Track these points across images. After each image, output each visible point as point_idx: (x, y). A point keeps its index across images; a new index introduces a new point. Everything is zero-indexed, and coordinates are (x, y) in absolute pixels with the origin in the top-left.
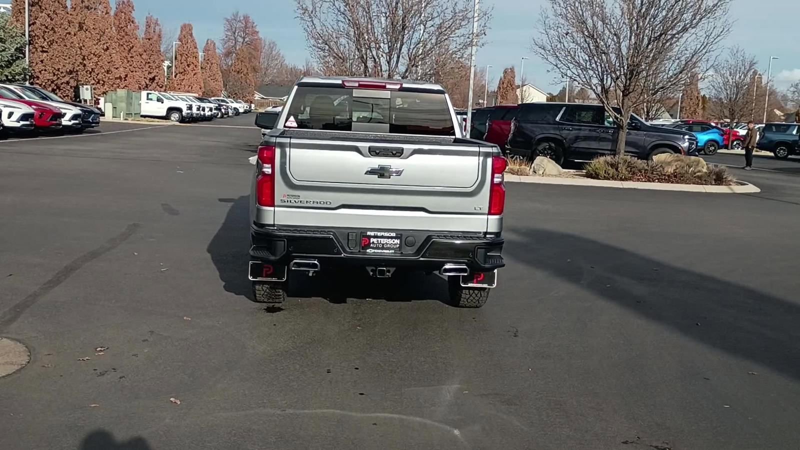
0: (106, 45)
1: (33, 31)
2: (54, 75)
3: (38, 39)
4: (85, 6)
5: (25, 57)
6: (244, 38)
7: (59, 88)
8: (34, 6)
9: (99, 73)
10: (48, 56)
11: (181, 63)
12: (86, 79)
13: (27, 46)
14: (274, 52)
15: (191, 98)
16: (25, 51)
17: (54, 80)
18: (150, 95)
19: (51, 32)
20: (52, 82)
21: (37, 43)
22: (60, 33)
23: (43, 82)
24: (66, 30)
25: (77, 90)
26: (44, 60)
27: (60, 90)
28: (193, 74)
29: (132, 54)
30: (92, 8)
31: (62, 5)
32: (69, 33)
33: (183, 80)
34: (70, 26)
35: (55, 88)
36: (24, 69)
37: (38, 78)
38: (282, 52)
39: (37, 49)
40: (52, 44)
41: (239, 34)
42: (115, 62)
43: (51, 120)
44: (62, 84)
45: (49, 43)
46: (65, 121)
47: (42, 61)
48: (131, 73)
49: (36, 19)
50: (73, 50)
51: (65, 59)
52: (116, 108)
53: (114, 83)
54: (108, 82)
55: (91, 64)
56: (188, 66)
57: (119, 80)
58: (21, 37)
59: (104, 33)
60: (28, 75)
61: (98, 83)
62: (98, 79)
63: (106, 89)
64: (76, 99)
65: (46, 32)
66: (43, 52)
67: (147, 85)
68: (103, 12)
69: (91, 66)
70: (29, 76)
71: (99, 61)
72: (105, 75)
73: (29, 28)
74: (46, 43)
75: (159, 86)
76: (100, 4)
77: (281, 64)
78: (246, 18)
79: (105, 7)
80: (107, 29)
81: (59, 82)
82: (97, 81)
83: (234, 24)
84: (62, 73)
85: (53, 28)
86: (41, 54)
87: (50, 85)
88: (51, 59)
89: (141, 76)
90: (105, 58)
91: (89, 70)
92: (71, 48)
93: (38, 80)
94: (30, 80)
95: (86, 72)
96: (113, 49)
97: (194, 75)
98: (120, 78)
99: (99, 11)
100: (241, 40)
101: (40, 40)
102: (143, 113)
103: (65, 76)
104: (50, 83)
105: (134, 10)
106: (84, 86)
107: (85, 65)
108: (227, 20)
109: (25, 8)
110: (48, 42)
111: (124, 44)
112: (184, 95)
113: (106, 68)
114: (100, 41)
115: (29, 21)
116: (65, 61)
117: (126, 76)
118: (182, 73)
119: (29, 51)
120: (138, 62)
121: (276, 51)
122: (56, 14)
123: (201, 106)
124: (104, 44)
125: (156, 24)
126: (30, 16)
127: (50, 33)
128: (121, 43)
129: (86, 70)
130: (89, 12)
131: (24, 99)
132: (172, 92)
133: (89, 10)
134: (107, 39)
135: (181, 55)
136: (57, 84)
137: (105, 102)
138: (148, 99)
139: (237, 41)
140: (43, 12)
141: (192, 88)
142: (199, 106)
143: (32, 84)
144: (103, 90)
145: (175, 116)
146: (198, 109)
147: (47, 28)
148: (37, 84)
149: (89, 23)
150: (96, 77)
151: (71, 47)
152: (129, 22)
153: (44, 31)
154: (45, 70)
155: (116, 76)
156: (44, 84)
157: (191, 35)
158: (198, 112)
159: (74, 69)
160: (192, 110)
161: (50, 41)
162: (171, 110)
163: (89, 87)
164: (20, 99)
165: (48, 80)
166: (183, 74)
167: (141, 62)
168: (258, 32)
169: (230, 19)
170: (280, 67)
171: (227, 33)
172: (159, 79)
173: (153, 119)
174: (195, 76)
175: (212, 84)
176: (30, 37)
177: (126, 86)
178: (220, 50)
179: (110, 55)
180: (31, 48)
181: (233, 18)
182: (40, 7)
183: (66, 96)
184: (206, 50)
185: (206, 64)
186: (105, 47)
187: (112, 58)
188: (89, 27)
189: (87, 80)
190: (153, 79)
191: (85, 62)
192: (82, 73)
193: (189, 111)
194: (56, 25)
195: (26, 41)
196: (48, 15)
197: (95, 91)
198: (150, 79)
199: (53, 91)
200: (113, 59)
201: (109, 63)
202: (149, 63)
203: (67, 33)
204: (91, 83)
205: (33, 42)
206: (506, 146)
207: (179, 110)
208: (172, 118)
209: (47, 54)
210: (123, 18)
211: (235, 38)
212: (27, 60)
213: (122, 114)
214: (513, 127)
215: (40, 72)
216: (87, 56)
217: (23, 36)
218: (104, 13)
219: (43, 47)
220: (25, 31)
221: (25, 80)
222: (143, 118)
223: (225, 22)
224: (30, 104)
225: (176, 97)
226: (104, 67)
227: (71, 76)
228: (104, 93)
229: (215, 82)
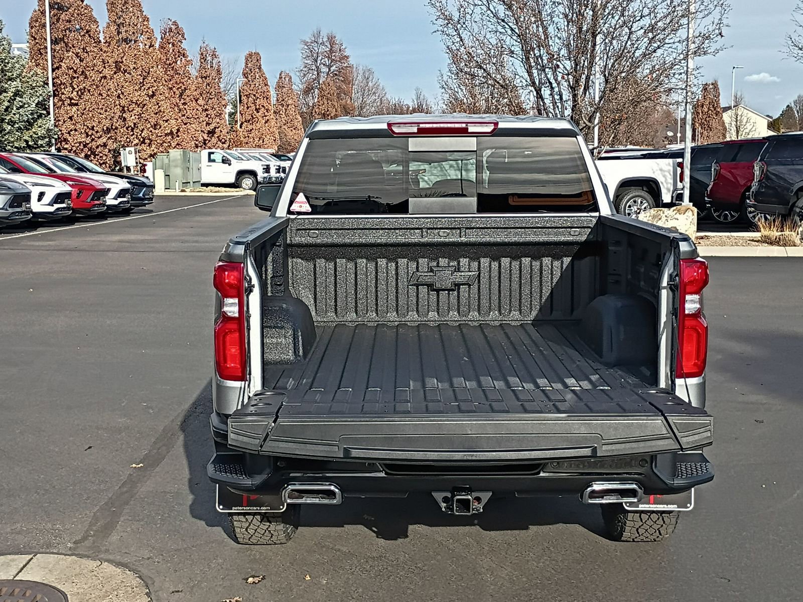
0: (151, 89)
1: (58, 78)
2: (87, 135)
3: (64, 88)
4: (122, 38)
5: (49, 113)
6: (329, 67)
7: (94, 153)
8: (58, 44)
9: (144, 129)
10: (78, 110)
11: (248, 108)
12: (127, 138)
13: (51, 99)
14: (370, 83)
15: (265, 155)
16: (49, 106)
17: (88, 142)
18: (212, 155)
19: (81, 78)
20: (85, 146)
21: (63, 94)
22: (93, 78)
23: (73, 146)
24: (100, 73)
25: (116, 153)
26: (73, 116)
27: (95, 155)
28: (264, 121)
29: (184, 99)
30: (131, 41)
31: (94, 40)
32: (105, 77)
33: (251, 130)
34: (105, 67)
35: (89, 153)
36: (49, 130)
37: (66, 140)
38: (382, 83)
39: (63, 101)
40: (82, 94)
41: (322, 61)
42: (164, 112)
43: (92, 199)
44: (97, 147)
45: (79, 92)
46: (110, 200)
47: (71, 118)
48: (184, 126)
49: (62, 61)
50: (111, 100)
51: (101, 114)
52: (169, 175)
53: (164, 142)
54: (156, 141)
55: (133, 117)
56: (257, 110)
57: (170, 137)
58: (43, 87)
59: (149, 73)
60: (53, 138)
61: (143, 142)
62: (143, 138)
63: (153, 150)
64: (116, 169)
65: (75, 78)
66: (71, 105)
67: (205, 140)
68: (146, 45)
69: (133, 119)
70: (56, 139)
71: (143, 113)
72: (151, 131)
73: (52, 74)
74: (75, 93)
75: (221, 141)
76: (142, 34)
77: (381, 100)
78: (331, 39)
79: (148, 38)
80: (152, 67)
81: (94, 144)
82: (142, 140)
83: (316, 49)
84: (97, 132)
85: (83, 72)
86: (68, 108)
87: (82, 150)
88: (83, 114)
89: (197, 129)
90: (151, 106)
91: (130, 126)
92: (108, 98)
93: (67, 144)
94: (56, 144)
95: (127, 128)
96: (161, 94)
97: (266, 122)
98: (171, 133)
99: (140, 44)
100: (324, 69)
101: (67, 89)
102: (204, 181)
103: (101, 136)
104: (82, 147)
105: (185, 39)
106: (126, 148)
107: (125, 119)
108: (306, 43)
109: (46, 48)
110: (77, 92)
111: (174, 87)
112: (256, 152)
113: (153, 121)
114: (144, 85)
115: (52, 65)
116: (101, 116)
117: (178, 130)
118: (249, 121)
119: (54, 106)
120: (193, 109)
121: (374, 83)
122: (87, 52)
123: (281, 166)
124: (149, 88)
125: (214, 55)
126: (53, 57)
127: (79, 79)
128: (170, 86)
129: (127, 126)
130: (127, 46)
131: (55, 172)
132: (239, 149)
133: (127, 44)
134: (152, 80)
135: (247, 95)
136: (91, 148)
137: (155, 169)
138: (210, 160)
139: (321, 72)
140: (69, 51)
141: (263, 142)
142: (279, 166)
143: (59, 150)
144: (149, 152)
145: (247, 182)
146: (278, 171)
147: (75, 72)
148: (66, 149)
149: (128, 62)
150: (140, 135)
151: (108, 95)
152: (179, 57)
153: (72, 76)
154: (76, 130)
155: (166, 132)
156: (74, 149)
157: (260, 68)
158: (278, 175)
159: (112, 125)
160: (269, 172)
161: (81, 90)
162: (241, 174)
163: (132, 149)
164: (52, 174)
165: (80, 143)
166: (251, 122)
167: (197, 109)
168: (347, 57)
169: (309, 41)
170: (378, 104)
171: (306, 62)
172: (221, 131)
173: (217, 189)
174: (267, 125)
175: (290, 133)
176: (55, 87)
177: (178, 144)
178: (298, 86)
179: (158, 104)
180: (56, 101)
181: (313, 39)
182: (67, 45)
183: (103, 163)
184: (280, 87)
185: (280, 107)
186: (151, 93)
187: (159, 107)
188: (129, 67)
189: (128, 140)
190: (212, 133)
191: (124, 115)
192: (122, 131)
193: (266, 175)
194: (88, 67)
195: (50, 92)
196: (77, 55)
197: (140, 154)
198: (209, 132)
199: (87, 157)
200: (162, 109)
201: (156, 114)
202: (206, 110)
203: (102, 78)
204: (133, 144)
205: (58, 92)
206: (748, 201)
207: (253, 173)
208: (244, 185)
209: (77, 107)
210: (171, 51)
211: (317, 67)
212: (52, 119)
213: (177, 183)
214: (757, 172)
215: (69, 133)
216: (128, 107)
217: (46, 86)
218: (147, 47)
219: (71, 99)
220: (48, 78)
221: (49, 144)
222: (205, 188)
223: (303, 46)
224: (64, 179)
225: (247, 155)
226: (150, 120)
227: (108, 136)
228: (153, 156)
229: (294, 131)
